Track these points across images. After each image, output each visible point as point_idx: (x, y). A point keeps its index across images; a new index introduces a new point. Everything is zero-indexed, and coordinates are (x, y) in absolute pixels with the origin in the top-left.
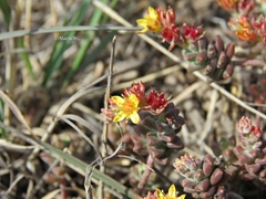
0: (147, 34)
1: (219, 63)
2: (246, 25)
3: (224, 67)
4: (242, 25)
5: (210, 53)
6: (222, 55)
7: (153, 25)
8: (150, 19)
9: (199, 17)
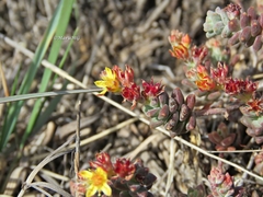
0: (106, 95)
1: (182, 116)
2: (205, 74)
3: (187, 119)
4: (201, 75)
5: (171, 107)
6: (184, 108)
7: (112, 85)
8: (109, 80)
9: (143, 66)
